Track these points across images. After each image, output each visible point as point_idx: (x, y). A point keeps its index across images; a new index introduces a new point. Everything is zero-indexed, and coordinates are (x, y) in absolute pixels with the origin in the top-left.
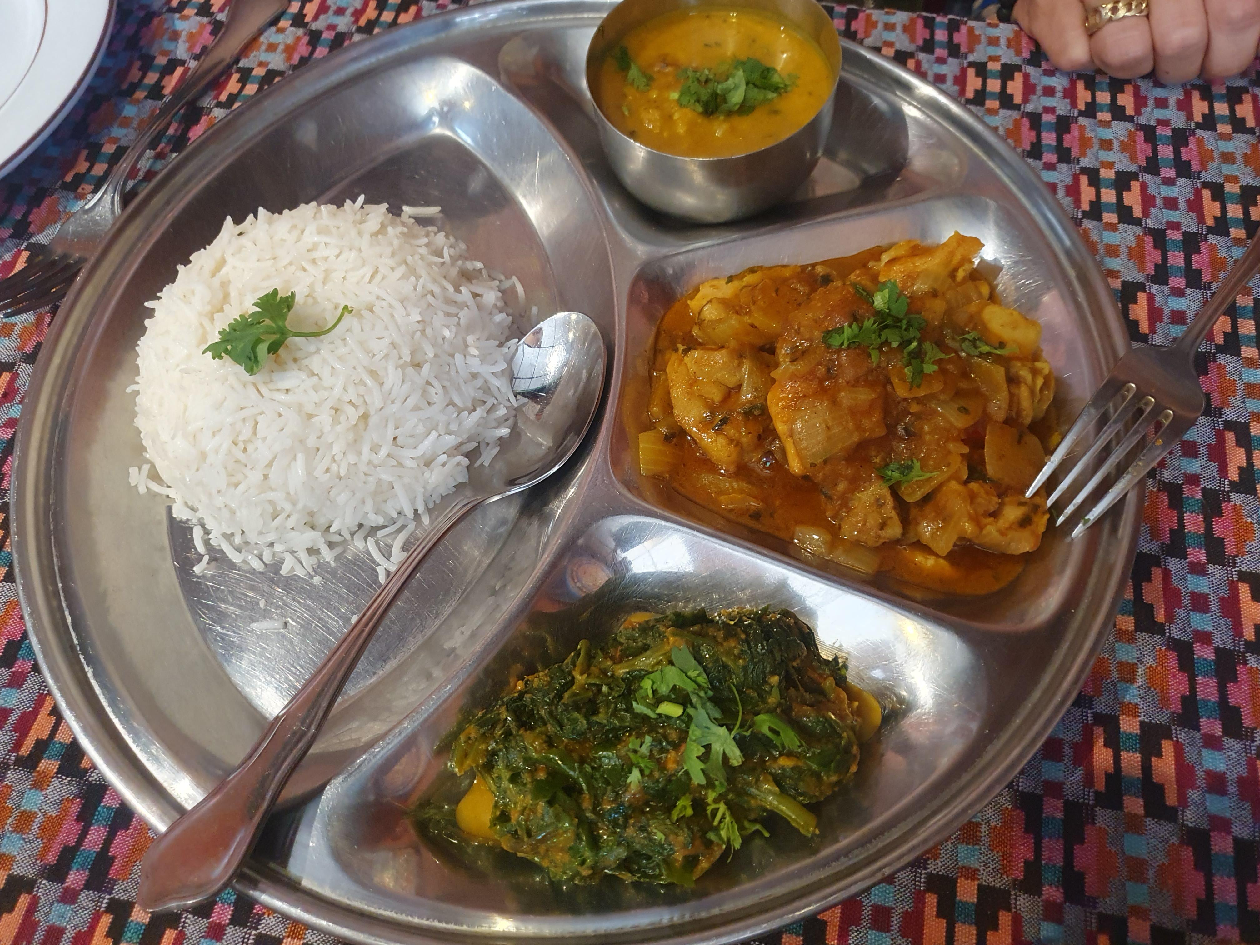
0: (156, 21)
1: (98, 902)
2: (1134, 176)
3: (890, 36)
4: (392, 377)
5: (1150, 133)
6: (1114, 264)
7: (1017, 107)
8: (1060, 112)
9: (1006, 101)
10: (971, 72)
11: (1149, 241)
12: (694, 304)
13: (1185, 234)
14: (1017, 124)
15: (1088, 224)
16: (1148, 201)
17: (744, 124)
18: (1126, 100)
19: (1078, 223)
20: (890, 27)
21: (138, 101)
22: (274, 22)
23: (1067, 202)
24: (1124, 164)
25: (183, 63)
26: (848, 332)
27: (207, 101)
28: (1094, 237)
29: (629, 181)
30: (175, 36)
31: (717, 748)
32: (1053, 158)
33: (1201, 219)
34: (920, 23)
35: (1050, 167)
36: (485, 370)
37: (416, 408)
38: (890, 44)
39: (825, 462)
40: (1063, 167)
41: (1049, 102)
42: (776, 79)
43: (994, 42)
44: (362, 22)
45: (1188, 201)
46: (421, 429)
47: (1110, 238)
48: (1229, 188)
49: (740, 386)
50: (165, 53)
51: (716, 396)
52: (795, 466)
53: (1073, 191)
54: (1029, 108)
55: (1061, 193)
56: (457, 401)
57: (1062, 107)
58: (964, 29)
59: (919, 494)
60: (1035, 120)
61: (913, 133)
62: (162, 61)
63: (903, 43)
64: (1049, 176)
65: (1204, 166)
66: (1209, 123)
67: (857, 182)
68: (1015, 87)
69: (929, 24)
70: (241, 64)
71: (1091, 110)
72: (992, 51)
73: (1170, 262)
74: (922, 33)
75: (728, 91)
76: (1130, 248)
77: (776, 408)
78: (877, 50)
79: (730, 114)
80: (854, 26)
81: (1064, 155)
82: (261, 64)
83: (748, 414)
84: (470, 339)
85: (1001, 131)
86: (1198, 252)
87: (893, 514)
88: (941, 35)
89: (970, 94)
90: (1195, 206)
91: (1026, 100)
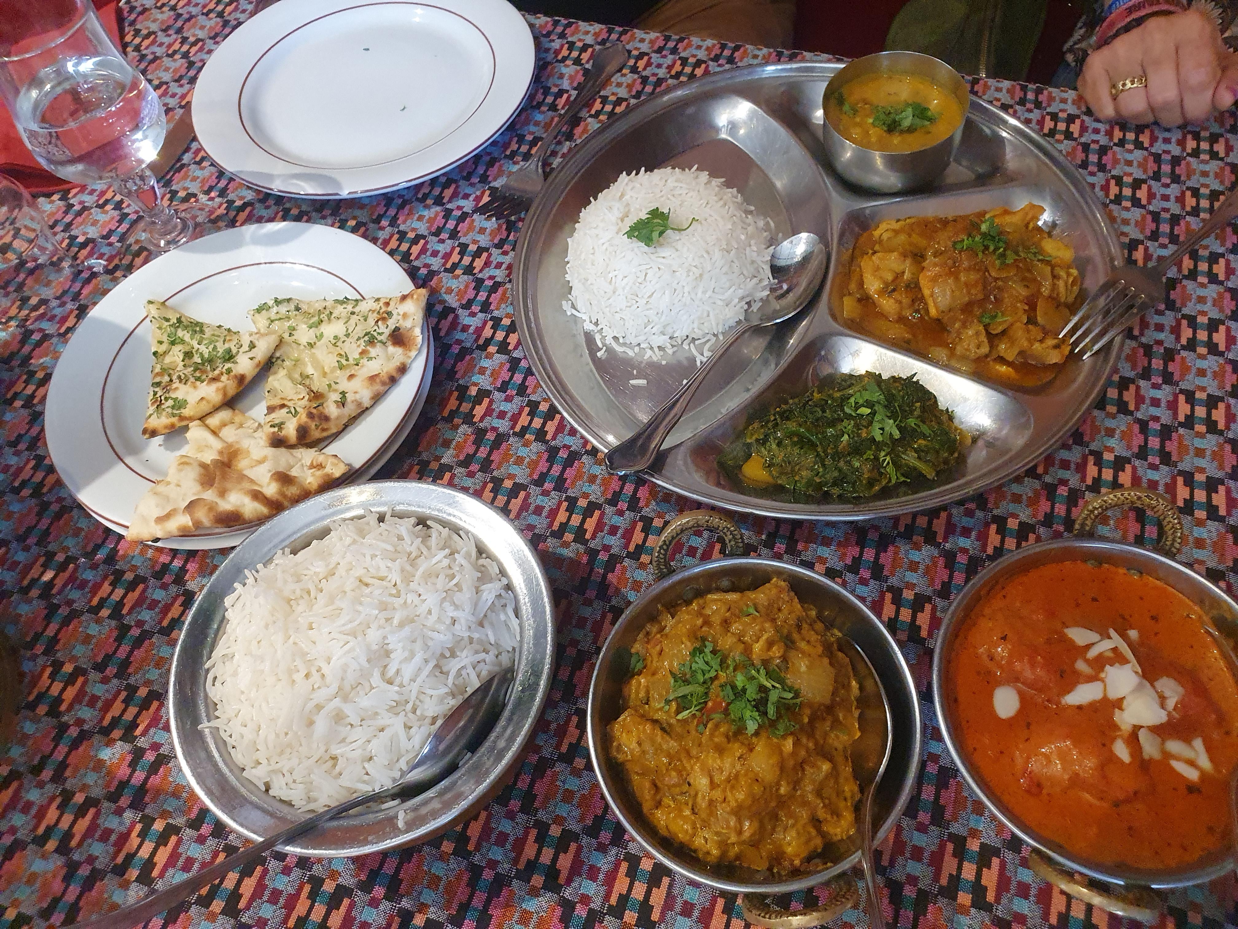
0: (550, 67)
1: (561, 497)
2: (1144, 181)
3: (998, 95)
4: (717, 255)
5: (1157, 158)
6: (1126, 229)
7: (1075, 139)
8: (1101, 143)
9: (1068, 135)
10: (1048, 118)
11: (1149, 218)
12: (877, 233)
13: (1172, 215)
14: (1074, 149)
15: (1112, 207)
16: (1151, 196)
17: (910, 138)
18: (1145, 139)
19: (1105, 206)
20: (999, 90)
21: (544, 112)
22: (620, 70)
23: (1101, 194)
24: (1138, 174)
25: (567, 91)
26: (966, 242)
27: (584, 114)
28: (1115, 214)
29: (839, 168)
30: (561, 76)
31: (887, 429)
32: (1095, 169)
33: (1183, 207)
34: (1018, 87)
35: (1092, 174)
36: (759, 260)
37: (726, 273)
38: (998, 100)
39: (950, 310)
40: (1100, 174)
41: (1095, 137)
42: (929, 113)
43: (1064, 101)
44: (673, 72)
45: (1177, 197)
46: (728, 284)
47: (1125, 215)
48: (1203, 191)
49: (904, 272)
50: (556, 86)
51: (890, 277)
52: (933, 312)
53: (1106, 188)
54: (1083, 140)
55: (1097, 189)
56: (745, 272)
57: (1103, 140)
58: (1045, 92)
59: (1000, 329)
60: (1086, 148)
61: (1008, 149)
62: (555, 90)
63: (1006, 99)
64: (1091, 179)
65: (1189, 177)
66: (1196, 153)
67: (973, 177)
68: (1075, 128)
69: (1024, 89)
70: (602, 93)
71: (1122, 143)
72: (1062, 106)
73: (1161, 230)
74: (1019, 94)
75: (902, 119)
76: (1137, 222)
77: (923, 282)
78: (990, 102)
79: (902, 132)
80: (976, 88)
81: (1102, 168)
82: (613, 94)
83: (908, 286)
84: (753, 242)
85: (1064, 152)
86: (1179, 225)
87: (986, 340)
88: (1030, 96)
89: (1046, 131)
90: (1180, 199)
91: (1081, 135)
